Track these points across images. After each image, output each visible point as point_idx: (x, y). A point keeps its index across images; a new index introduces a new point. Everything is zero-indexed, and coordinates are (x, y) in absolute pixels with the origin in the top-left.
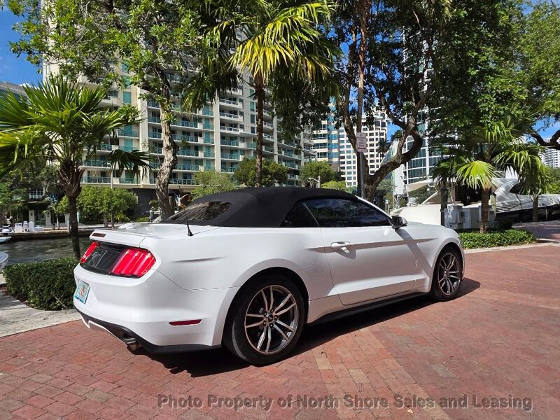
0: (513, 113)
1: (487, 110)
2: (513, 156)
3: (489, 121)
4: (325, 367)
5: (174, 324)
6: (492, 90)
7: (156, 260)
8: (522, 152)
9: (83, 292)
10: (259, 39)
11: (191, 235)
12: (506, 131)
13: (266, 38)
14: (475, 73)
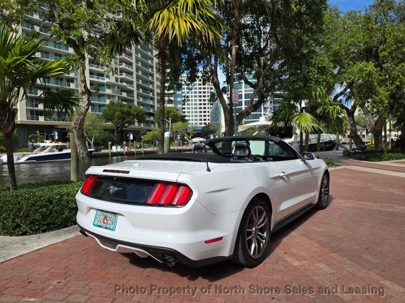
0: (327, 80)
1: (312, 78)
2: (330, 109)
3: (313, 85)
4: (297, 264)
5: (207, 242)
6: (315, 64)
7: (192, 192)
8: (335, 106)
9: (105, 221)
10: (173, 9)
11: (209, 171)
12: (324, 92)
13: (179, 9)
14: (305, 52)
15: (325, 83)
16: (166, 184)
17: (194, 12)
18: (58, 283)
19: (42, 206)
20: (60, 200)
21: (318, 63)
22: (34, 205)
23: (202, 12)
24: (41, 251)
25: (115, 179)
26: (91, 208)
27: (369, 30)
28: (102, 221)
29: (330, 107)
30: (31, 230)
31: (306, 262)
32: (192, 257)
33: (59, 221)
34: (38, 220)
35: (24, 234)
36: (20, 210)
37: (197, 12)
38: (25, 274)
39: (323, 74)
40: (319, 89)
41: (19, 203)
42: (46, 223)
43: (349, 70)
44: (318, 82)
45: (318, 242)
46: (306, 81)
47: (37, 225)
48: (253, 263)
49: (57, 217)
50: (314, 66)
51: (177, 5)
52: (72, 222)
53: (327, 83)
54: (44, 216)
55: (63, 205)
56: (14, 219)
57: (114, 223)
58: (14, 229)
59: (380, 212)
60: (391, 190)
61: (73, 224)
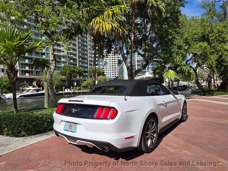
0: (182, 53)
1: (174, 51)
2: (184, 68)
3: (175, 55)
4: (173, 151)
5: (126, 139)
6: (176, 44)
7: (118, 112)
8: (187, 67)
9: (70, 127)
10: (102, 17)
11: (126, 100)
12: (181, 59)
13: (105, 17)
14: (170, 37)
15: (181, 54)
16: (103, 107)
17: (113, 18)
18: (45, 161)
19: (33, 121)
20: (42, 118)
21: (177, 44)
22: (28, 120)
23: (117, 18)
24: (33, 145)
25: (75, 105)
26: (62, 121)
27: (203, 26)
28: (68, 128)
29: (184, 67)
30: (27, 134)
31: (177, 150)
32: (118, 147)
33: (42, 129)
34: (31, 128)
35: (23, 136)
36: (21, 123)
37: (114, 18)
38: (26, 157)
39: (180, 50)
40: (178, 58)
41: (21, 119)
42: (35, 130)
43: (194, 47)
44: (177, 54)
45: (183, 139)
46: (171, 53)
47: (30, 131)
48: (149, 150)
49: (41, 127)
50: (175, 45)
51: (104, 15)
52: (48, 130)
53: (182, 54)
54: (34, 126)
55: (43, 121)
56: (18, 128)
57: (76, 129)
58: (18, 133)
59: (215, 123)
60: (219, 111)
61: (49, 131)
